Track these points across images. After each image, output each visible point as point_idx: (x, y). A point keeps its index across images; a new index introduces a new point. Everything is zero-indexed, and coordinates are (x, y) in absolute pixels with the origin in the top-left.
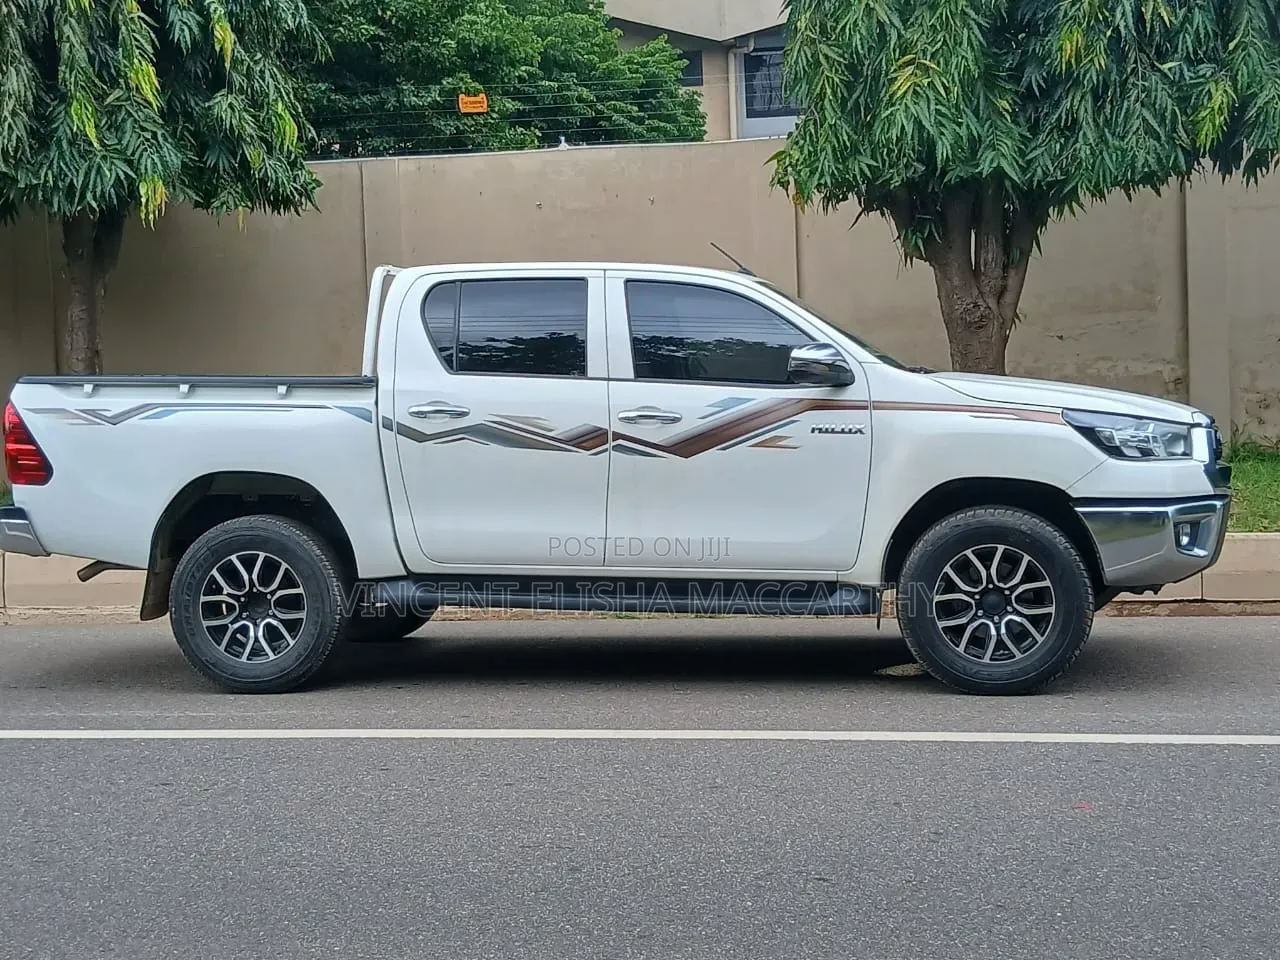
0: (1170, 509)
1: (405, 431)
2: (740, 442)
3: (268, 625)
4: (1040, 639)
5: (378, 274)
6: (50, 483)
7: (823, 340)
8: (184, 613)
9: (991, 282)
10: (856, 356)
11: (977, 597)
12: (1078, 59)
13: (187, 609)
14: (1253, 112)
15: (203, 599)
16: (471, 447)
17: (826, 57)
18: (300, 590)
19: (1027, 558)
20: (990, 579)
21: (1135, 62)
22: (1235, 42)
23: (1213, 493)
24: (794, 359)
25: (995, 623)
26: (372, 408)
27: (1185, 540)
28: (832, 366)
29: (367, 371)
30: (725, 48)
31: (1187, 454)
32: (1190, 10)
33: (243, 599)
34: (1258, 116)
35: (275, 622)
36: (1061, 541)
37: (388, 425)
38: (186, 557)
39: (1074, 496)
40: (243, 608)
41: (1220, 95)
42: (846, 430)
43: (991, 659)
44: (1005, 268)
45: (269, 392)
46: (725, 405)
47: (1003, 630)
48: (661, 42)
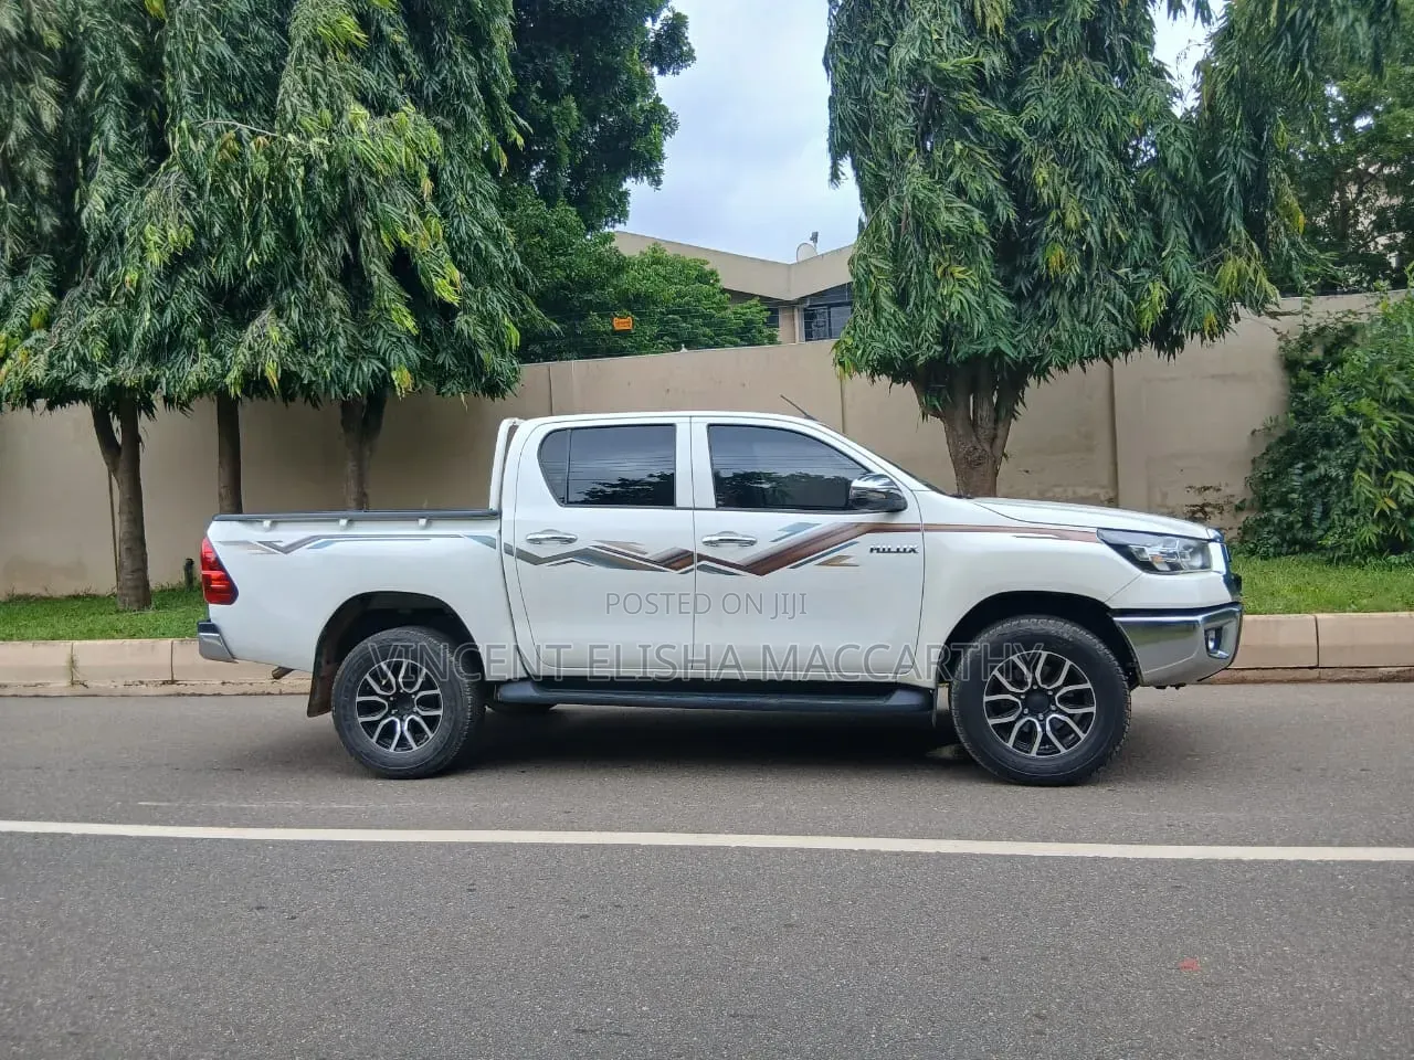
0: (1199, 618)
1: (523, 556)
2: (811, 560)
3: (412, 721)
4: (1083, 736)
5: (505, 425)
6: (236, 602)
7: (878, 471)
8: (342, 712)
9: (984, 433)
10: (907, 484)
11: (1023, 697)
12: (1062, 267)
13: (344, 707)
14: (1182, 304)
15: (359, 699)
16: (576, 568)
17: (876, 267)
18: (438, 691)
19: (1068, 663)
20: (1035, 682)
21: (1098, 269)
22: (1167, 251)
23: (1230, 601)
24: (855, 488)
25: (1039, 721)
26: (496, 536)
27: (1211, 645)
28: (888, 494)
29: (493, 505)
30: (791, 305)
31: (1206, 567)
32: (1135, 230)
33: (392, 699)
34: (1187, 305)
35: (417, 719)
36: (1100, 647)
37: (509, 551)
38: (344, 664)
39: (1113, 607)
40: (393, 706)
41: (1157, 291)
42: (901, 550)
43: (1038, 754)
44: (996, 421)
45: (412, 524)
46: (794, 529)
47: (1048, 728)
48: (754, 302)
